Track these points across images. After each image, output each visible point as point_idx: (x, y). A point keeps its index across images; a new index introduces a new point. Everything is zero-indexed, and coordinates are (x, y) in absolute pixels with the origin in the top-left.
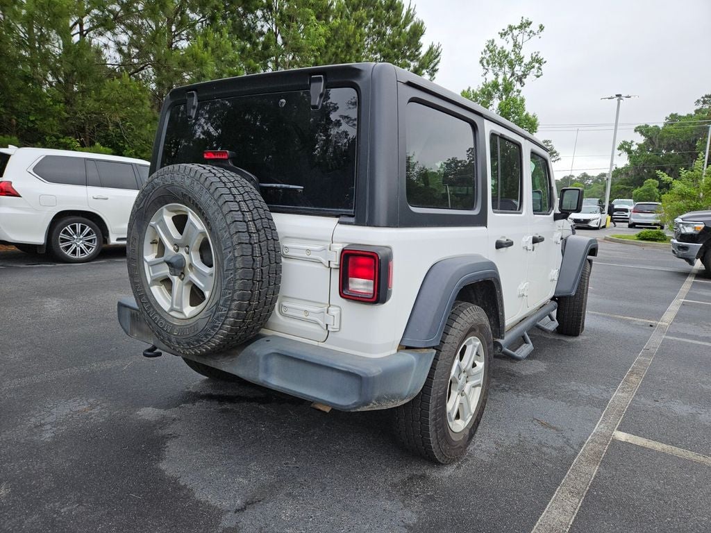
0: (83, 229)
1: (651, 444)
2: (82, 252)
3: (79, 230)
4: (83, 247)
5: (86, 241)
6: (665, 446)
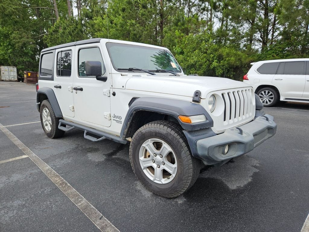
0: (269, 92)
1: (14, 159)
2: (267, 102)
3: (267, 93)
4: (267, 100)
5: (269, 98)
6: (9, 161)
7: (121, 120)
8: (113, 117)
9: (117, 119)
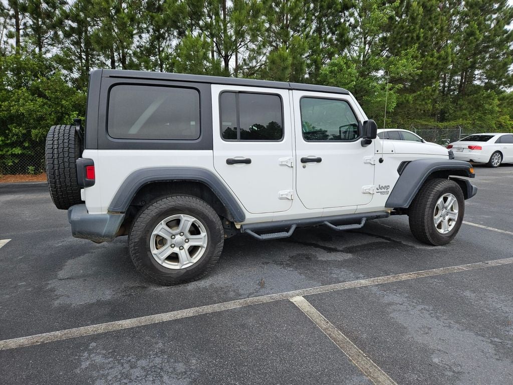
7: (388, 190)
8: (377, 189)
9: (383, 190)
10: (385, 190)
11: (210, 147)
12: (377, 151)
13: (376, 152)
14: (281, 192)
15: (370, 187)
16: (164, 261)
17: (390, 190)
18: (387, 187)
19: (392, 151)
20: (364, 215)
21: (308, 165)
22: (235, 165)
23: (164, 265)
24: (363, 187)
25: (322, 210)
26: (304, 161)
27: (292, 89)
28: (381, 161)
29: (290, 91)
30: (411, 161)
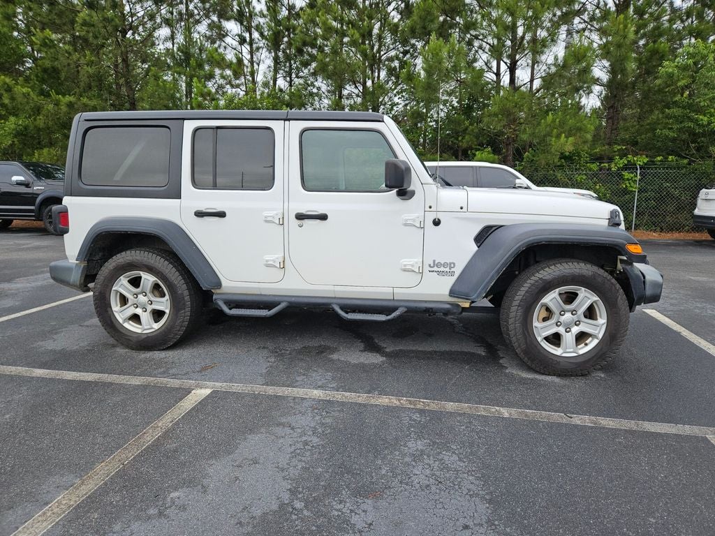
7: (452, 270)
8: (430, 266)
9: (442, 269)
10: (448, 269)
11: (178, 195)
12: (430, 207)
13: (428, 209)
14: (267, 257)
15: (414, 261)
16: (125, 321)
17: (458, 270)
18: (451, 265)
19: (462, 208)
20: (402, 304)
21: (307, 222)
22: (205, 217)
23: (126, 325)
24: (401, 261)
25: (331, 288)
26: (300, 217)
27: (289, 120)
28: (437, 223)
29: (287, 122)
30: (502, 226)
